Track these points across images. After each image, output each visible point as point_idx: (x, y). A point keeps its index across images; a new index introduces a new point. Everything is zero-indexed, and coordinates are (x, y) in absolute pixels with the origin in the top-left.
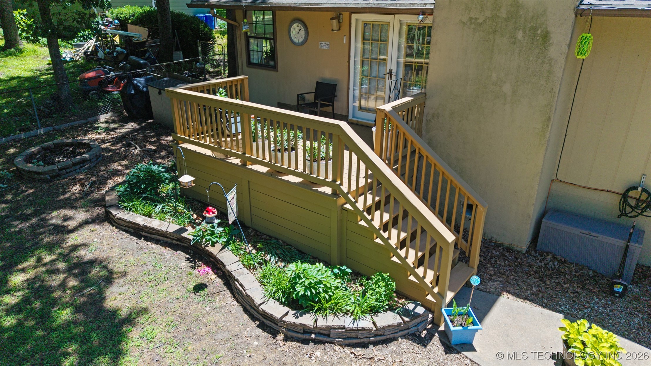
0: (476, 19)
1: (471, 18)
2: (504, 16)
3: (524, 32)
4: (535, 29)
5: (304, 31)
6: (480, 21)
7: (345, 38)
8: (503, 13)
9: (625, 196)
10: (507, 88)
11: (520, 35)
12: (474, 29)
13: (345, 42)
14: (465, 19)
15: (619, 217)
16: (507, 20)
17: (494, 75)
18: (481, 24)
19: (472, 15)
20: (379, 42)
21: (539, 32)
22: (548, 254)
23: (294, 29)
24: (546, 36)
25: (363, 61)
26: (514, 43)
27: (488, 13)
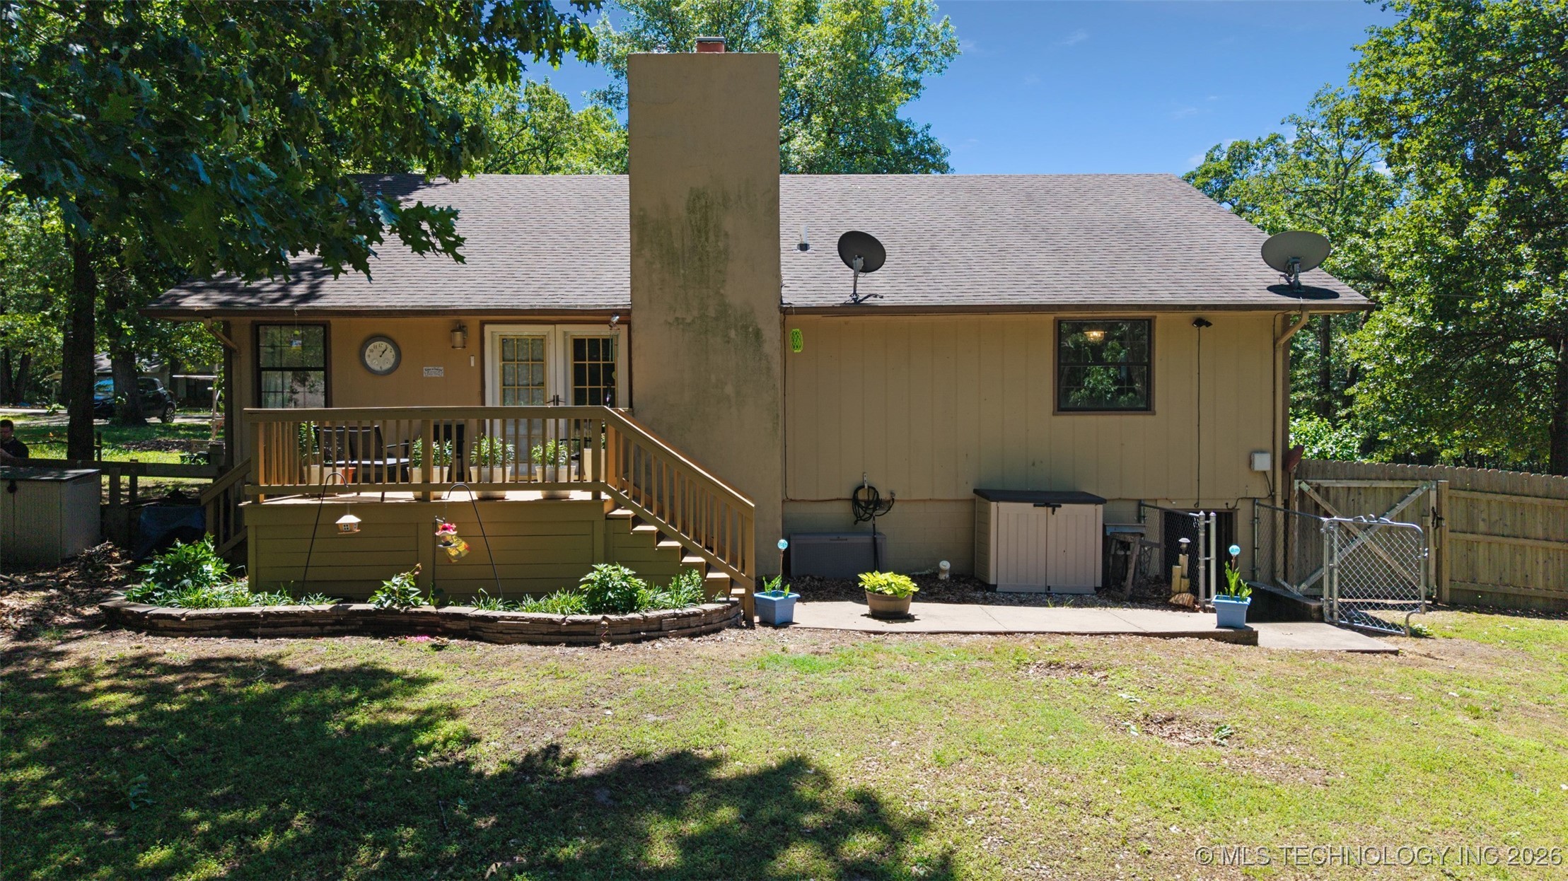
0: (683, 319)
1: (677, 319)
2: (713, 315)
3: (736, 330)
4: (745, 327)
5: (393, 353)
6: (688, 320)
7: (472, 358)
8: (712, 313)
9: (855, 500)
10: (729, 389)
11: (733, 334)
12: (683, 330)
13: (472, 364)
14: (671, 319)
15: (856, 523)
16: (717, 319)
17: (713, 378)
18: (689, 324)
19: (678, 315)
20: (530, 363)
21: (751, 329)
22: (805, 577)
23: (371, 351)
24: (758, 334)
25: (504, 390)
26: (728, 342)
27: (695, 313)
